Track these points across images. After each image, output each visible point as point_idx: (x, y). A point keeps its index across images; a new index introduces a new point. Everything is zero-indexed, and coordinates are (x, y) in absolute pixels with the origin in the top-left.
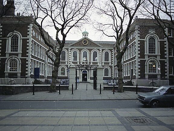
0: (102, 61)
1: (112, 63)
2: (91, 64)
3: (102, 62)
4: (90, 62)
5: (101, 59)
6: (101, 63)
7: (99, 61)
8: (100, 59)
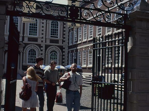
0: (46, 35)
1: (63, 41)
2: (26, 41)
3: (46, 39)
4: (23, 37)
5: (44, 32)
6: (44, 40)
7: (41, 36)
8: (43, 29)
